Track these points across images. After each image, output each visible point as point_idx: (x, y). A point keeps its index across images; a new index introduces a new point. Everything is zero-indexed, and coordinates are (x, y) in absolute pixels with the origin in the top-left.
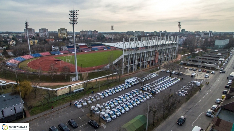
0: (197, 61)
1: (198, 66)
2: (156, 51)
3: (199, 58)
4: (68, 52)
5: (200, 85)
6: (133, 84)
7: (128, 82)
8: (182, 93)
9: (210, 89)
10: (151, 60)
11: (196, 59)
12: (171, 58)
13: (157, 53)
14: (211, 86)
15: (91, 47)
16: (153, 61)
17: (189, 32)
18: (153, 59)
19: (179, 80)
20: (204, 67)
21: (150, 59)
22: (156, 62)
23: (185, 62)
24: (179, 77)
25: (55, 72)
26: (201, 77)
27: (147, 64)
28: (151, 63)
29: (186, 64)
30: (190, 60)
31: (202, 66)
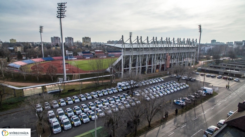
0: (219, 68)
1: (219, 73)
2: (167, 55)
3: (224, 65)
4: (82, 57)
5: (212, 92)
6: (126, 88)
7: (120, 86)
8: (181, 101)
9: (226, 98)
10: (161, 64)
11: (219, 66)
12: (188, 64)
13: (168, 56)
14: (229, 94)
15: (108, 54)
16: (163, 65)
17: (221, 43)
18: (163, 63)
19: (187, 85)
20: (226, 74)
21: (159, 63)
22: (167, 66)
23: (203, 68)
24: (188, 83)
25: (39, 71)
26: (218, 84)
27: (155, 68)
28: (160, 67)
29: (204, 70)
30: (211, 67)
31: (223, 73)
